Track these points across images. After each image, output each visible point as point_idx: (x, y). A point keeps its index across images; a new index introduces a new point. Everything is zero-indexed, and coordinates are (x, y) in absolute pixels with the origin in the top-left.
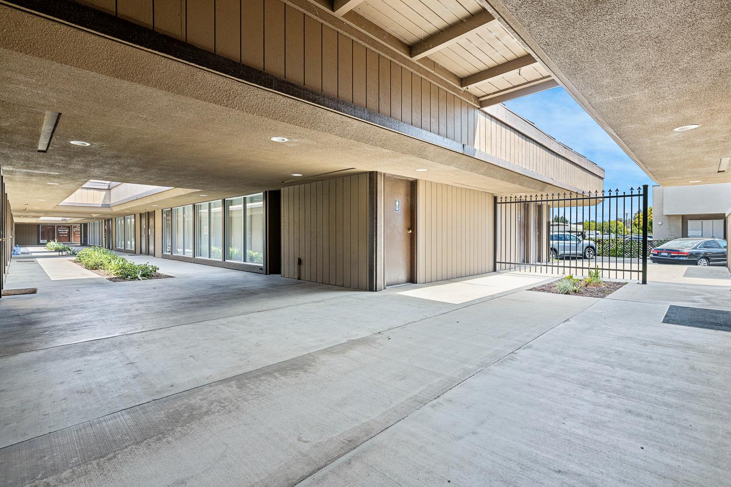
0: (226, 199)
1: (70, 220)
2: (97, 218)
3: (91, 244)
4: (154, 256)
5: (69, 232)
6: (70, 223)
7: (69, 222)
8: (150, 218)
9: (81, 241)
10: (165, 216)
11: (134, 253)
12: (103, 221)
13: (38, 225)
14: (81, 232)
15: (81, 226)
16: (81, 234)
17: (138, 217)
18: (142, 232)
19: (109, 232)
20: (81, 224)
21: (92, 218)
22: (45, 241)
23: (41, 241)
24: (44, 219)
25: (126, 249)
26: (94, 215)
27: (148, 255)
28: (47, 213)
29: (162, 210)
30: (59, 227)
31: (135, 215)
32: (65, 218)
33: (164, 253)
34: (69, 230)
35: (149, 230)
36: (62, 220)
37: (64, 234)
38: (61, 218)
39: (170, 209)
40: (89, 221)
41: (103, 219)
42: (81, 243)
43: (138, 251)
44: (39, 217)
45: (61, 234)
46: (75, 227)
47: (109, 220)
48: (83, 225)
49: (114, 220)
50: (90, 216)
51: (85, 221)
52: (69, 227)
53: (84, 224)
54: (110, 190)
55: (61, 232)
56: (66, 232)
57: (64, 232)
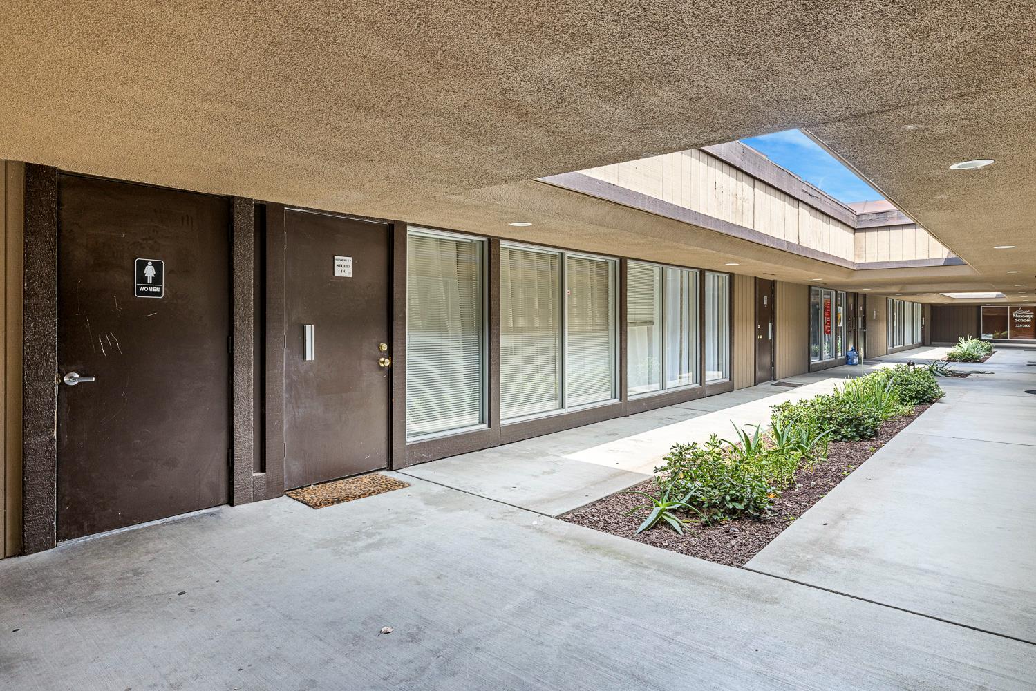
13: (977, 307)
22: (990, 336)
23: (984, 336)
30: (1014, 309)
37: (1023, 323)
45: (1018, 323)
55: (1018, 318)
56: (1028, 318)
57: (1025, 318)
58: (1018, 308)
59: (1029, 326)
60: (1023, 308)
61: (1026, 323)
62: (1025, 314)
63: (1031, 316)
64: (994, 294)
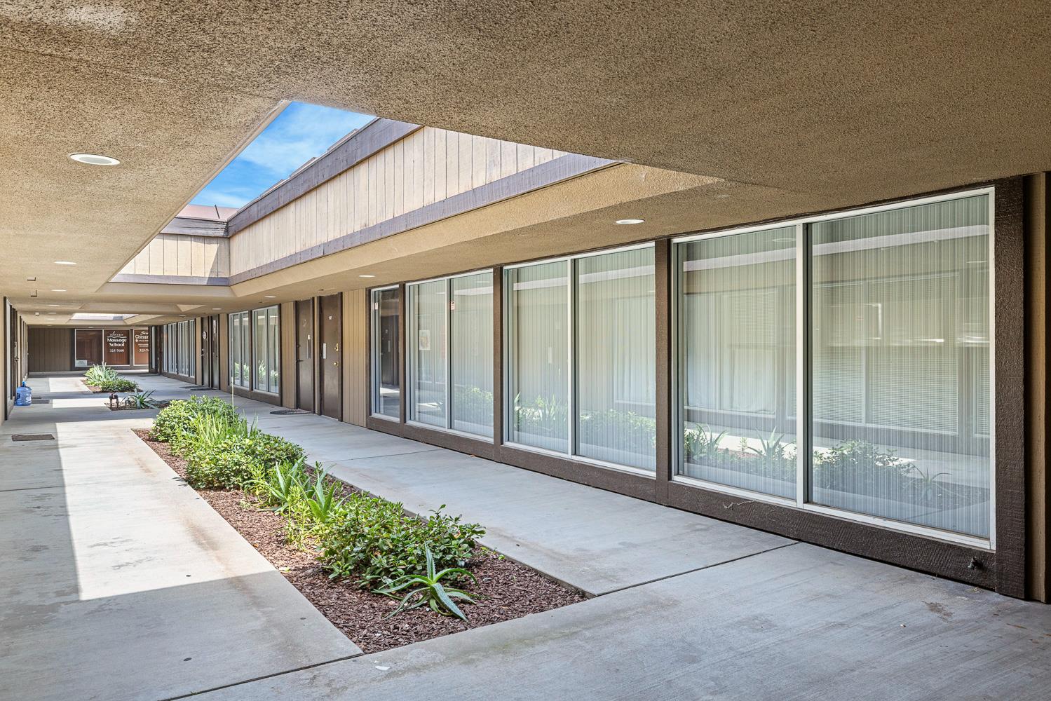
0: (676, 240)
1: (131, 319)
2: (188, 314)
3: (170, 372)
4: (342, 421)
5: (127, 344)
6: (130, 326)
7: (129, 323)
8: (325, 312)
9: (150, 363)
10: (375, 306)
11: (276, 403)
12: (199, 320)
13: (71, 330)
14: (150, 343)
15: (150, 331)
16: (150, 348)
17: (289, 311)
18: (301, 350)
19: (211, 346)
20: (150, 327)
21: (178, 314)
22: (85, 363)
23: (78, 363)
24: (81, 318)
25: (255, 390)
26: (184, 308)
27: (320, 414)
28: (85, 304)
29: (369, 291)
30: (108, 333)
31: (280, 306)
32: (120, 315)
33: (374, 415)
34: (128, 339)
35: (325, 345)
36: (115, 319)
37: (117, 348)
38: (113, 315)
39: (397, 286)
40: (169, 320)
41: (197, 315)
42: (150, 367)
43: (290, 399)
44: (71, 313)
45: (112, 348)
46: (138, 333)
47: (211, 319)
48: (153, 328)
49: (223, 317)
50: (175, 311)
51: (161, 321)
52: (127, 334)
53: (156, 327)
54: (229, 238)
55: (113, 343)
56: (121, 343)
57: (119, 343)
58: (112, 332)
59: (122, 351)
60: (117, 332)
61: (120, 348)
62: (119, 338)
63: (124, 340)
64: (111, 316)
